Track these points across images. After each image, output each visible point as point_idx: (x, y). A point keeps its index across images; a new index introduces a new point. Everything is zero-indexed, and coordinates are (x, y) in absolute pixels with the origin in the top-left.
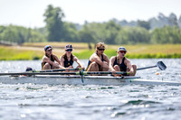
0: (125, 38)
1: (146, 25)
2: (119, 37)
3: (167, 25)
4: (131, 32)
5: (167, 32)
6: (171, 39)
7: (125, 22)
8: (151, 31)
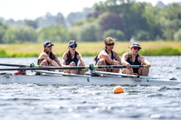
0: (13, 37)
1: (33, 24)
2: (7, 36)
3: (55, 24)
4: (19, 31)
5: (55, 31)
6: (58, 38)
7: (12, 21)
8: (38, 30)
